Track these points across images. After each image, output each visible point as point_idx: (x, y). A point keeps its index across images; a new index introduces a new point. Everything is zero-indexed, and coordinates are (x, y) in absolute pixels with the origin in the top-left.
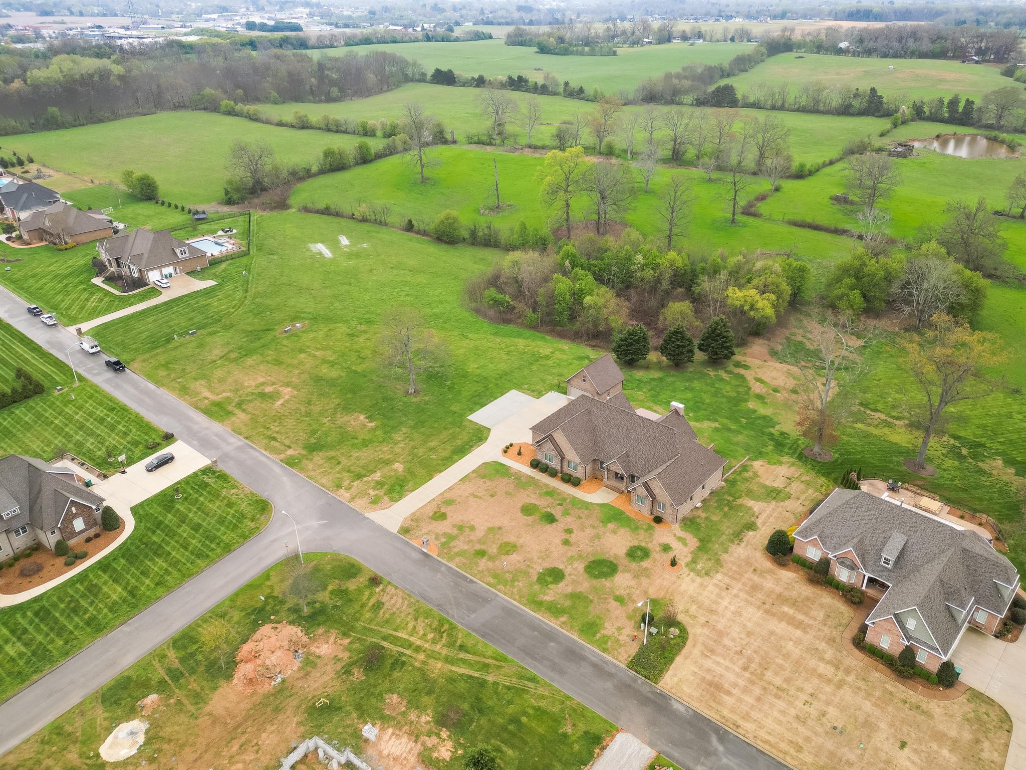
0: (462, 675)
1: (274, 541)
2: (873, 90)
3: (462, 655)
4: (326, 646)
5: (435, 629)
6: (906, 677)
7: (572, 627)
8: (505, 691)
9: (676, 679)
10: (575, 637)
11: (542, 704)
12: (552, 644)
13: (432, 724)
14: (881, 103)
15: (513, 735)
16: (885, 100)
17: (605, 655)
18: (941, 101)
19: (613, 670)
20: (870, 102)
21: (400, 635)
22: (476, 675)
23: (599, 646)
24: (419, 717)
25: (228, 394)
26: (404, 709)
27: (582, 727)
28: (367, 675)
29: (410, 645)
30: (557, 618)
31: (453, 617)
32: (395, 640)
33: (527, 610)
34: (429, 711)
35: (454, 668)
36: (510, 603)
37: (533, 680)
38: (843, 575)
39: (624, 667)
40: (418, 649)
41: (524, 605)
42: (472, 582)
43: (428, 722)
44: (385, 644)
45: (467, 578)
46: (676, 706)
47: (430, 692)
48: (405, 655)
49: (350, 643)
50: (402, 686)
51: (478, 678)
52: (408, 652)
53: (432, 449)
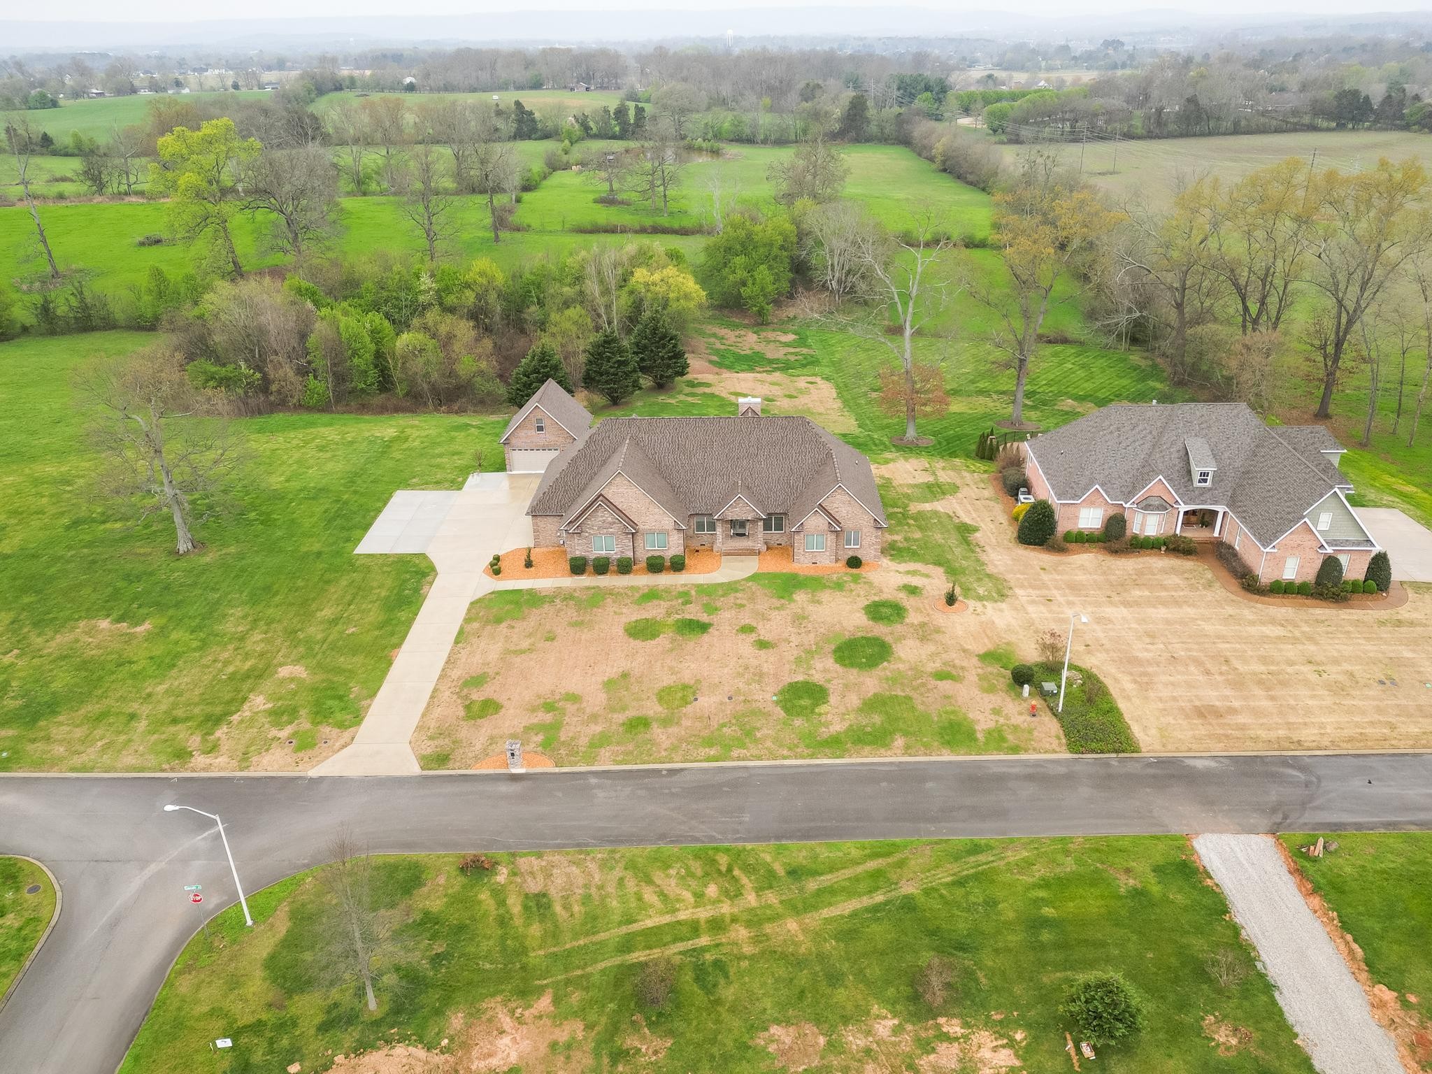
0: (854, 914)
1: (114, 924)
2: (518, 104)
3: (812, 885)
4: (506, 1040)
5: (707, 874)
7: (926, 746)
8: (960, 892)
9: (1153, 732)
10: (947, 757)
11: (1040, 871)
12: (929, 785)
13: (909, 1027)
14: (533, 120)
15: (1061, 946)
16: (537, 115)
17: (1023, 756)
18: (606, 111)
19: (1062, 770)
21: (649, 923)
22: (879, 898)
23: (999, 750)
24: (869, 1033)
26: (822, 1040)
27: (1142, 867)
28: (671, 1033)
29: (694, 928)
30: (887, 746)
31: (712, 839)
32: (653, 937)
33: (826, 761)
34: (875, 1009)
35: (826, 913)
36: (782, 767)
37: (976, 849)
38: (1149, 525)
39: (1069, 756)
40: (717, 925)
41: (812, 756)
42: (672, 772)
43: (897, 1030)
44: (638, 956)
45: (658, 771)
46: (1199, 764)
47: (834, 979)
48: (704, 950)
49: (556, 1001)
50: (768, 1003)
51: (886, 903)
52: (704, 941)
53: (334, 622)
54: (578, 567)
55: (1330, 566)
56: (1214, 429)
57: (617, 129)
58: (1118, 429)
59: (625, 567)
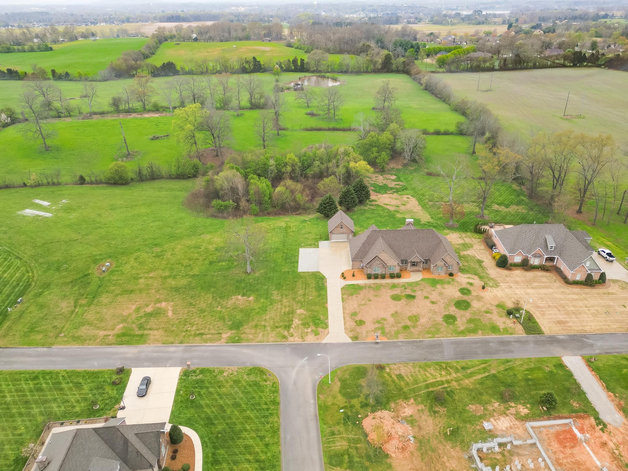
0: (482, 378)
1: (295, 383)
2: (254, 58)
3: (469, 371)
4: (406, 410)
5: (441, 369)
6: (594, 286)
7: (488, 333)
8: (506, 372)
9: (547, 328)
10: (494, 336)
11: (525, 367)
12: (491, 344)
13: (502, 405)
14: (260, 65)
15: (534, 385)
16: (262, 63)
17: (514, 336)
18: (289, 61)
19: (525, 339)
20: (255, 65)
21: (431, 381)
22: (487, 374)
23: (507, 334)
24: (493, 406)
25: (121, 325)
26: (482, 408)
27: (551, 365)
28: (446, 407)
29: (442, 383)
30: (477, 333)
31: (438, 360)
32: (433, 385)
33: (460, 338)
34: (493, 401)
35: (474, 378)
36: (450, 339)
37: (508, 361)
38: (535, 262)
39: (526, 335)
40: (448, 382)
41: (458, 336)
42: (421, 341)
43: (499, 405)
44: (431, 389)
45: (417, 341)
46: (561, 337)
47: (481, 394)
48: (446, 388)
49: (415, 400)
50: (467, 400)
51: (489, 375)
52: (446, 385)
53: (304, 295)
54: (369, 277)
55: (589, 276)
56: (554, 232)
57: (293, 67)
58: (525, 232)
59: (383, 277)
